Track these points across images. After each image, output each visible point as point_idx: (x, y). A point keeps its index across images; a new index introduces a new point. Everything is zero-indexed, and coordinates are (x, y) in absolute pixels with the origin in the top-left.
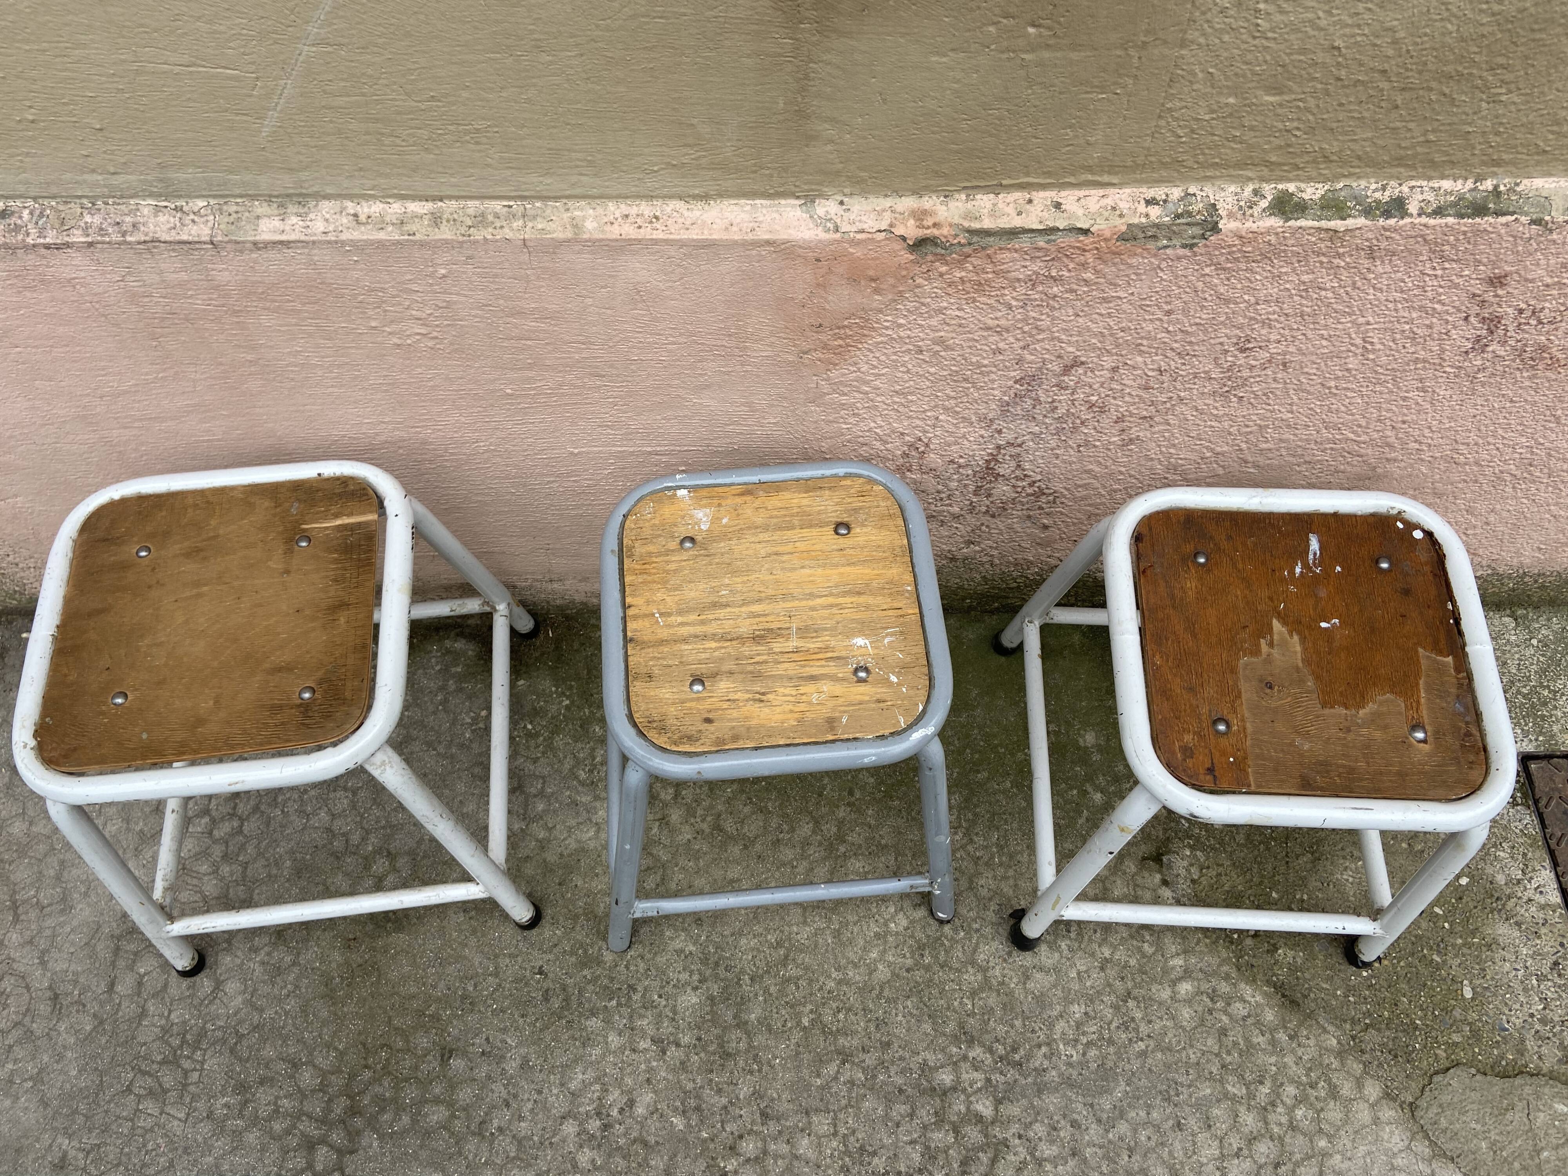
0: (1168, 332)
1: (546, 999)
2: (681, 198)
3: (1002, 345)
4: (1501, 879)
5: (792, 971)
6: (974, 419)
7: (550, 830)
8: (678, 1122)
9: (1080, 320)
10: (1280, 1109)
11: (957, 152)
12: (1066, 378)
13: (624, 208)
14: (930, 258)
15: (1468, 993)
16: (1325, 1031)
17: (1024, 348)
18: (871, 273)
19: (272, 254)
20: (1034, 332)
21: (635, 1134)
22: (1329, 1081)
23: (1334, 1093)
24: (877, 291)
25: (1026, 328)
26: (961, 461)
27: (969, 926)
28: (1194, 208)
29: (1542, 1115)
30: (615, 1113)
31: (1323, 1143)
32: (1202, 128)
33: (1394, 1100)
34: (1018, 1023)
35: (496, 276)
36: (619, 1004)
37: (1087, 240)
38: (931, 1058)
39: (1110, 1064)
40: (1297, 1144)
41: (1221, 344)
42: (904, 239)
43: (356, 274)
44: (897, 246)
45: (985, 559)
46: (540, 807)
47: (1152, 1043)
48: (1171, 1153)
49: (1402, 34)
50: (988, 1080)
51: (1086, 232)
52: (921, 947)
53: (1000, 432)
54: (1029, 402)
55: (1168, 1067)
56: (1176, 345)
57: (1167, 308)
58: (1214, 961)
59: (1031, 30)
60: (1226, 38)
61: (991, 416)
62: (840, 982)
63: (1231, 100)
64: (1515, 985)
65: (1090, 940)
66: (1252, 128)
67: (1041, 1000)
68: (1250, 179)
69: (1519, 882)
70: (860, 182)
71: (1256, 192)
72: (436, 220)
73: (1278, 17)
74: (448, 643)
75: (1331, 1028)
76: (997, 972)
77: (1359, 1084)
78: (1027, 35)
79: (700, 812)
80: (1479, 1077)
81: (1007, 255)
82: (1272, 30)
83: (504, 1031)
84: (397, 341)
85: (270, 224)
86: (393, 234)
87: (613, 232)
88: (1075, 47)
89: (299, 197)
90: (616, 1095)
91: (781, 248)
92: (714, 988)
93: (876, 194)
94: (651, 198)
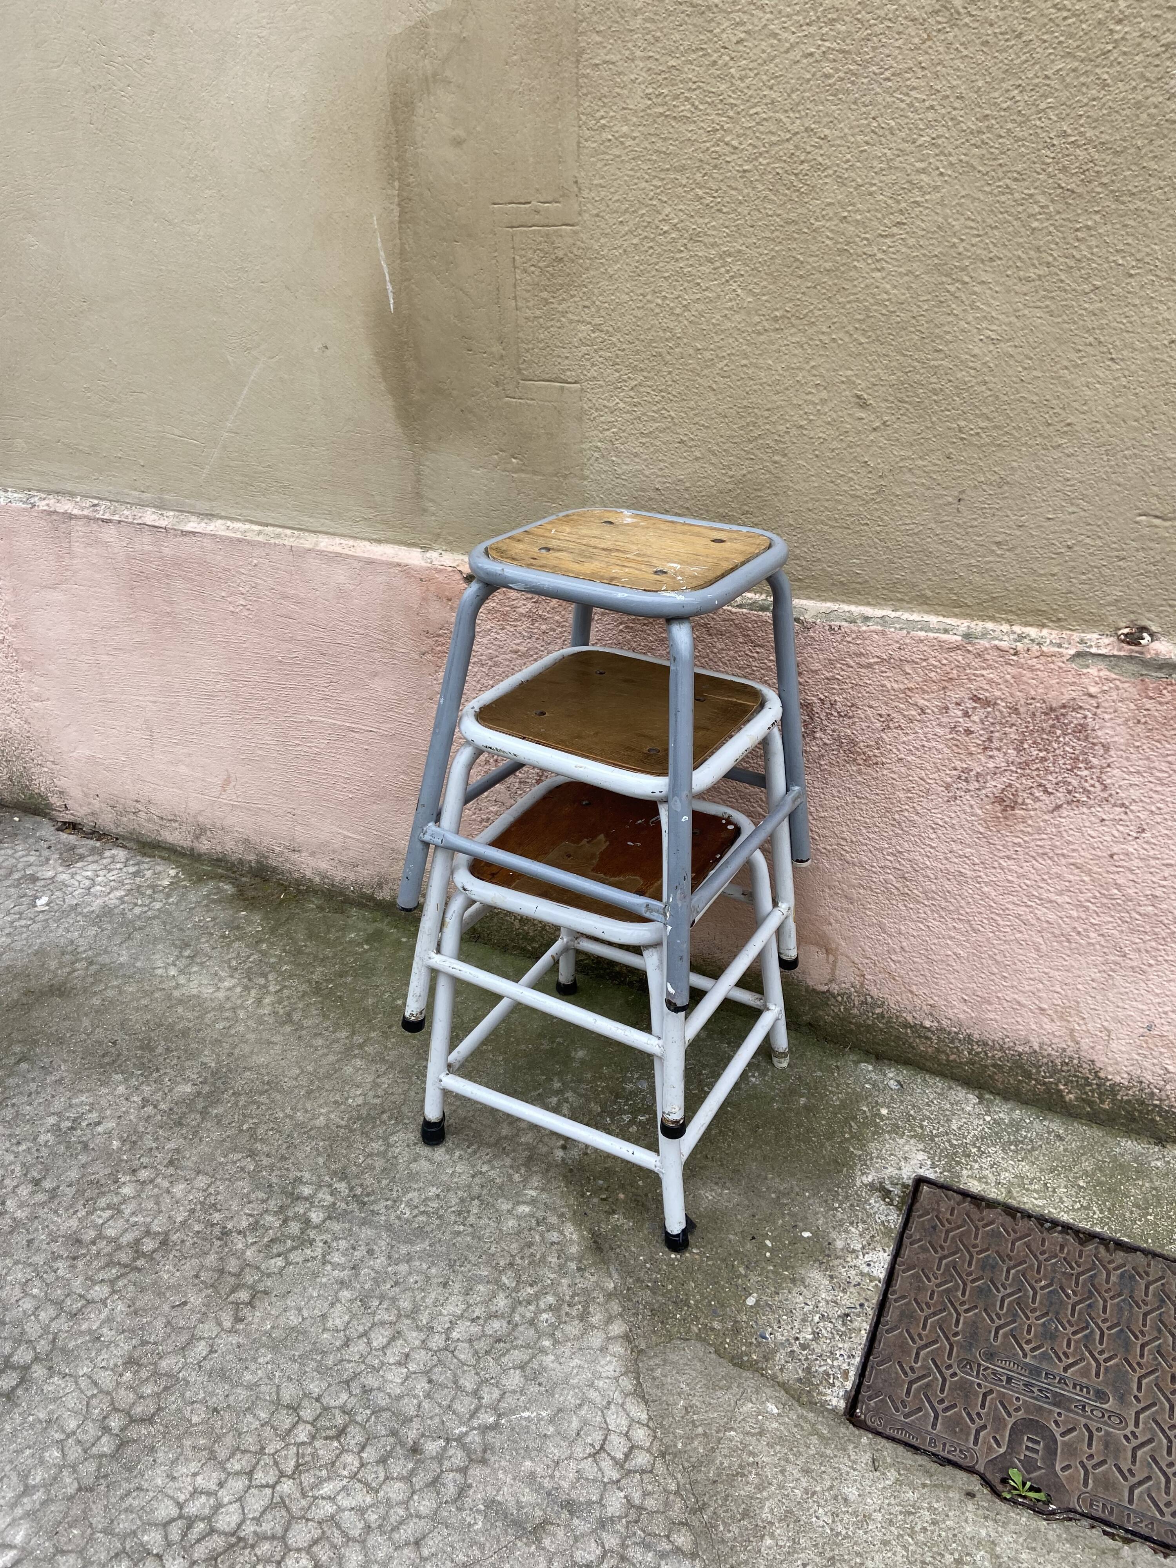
1: (103, 1056)
2: (369, 540)
4: (839, 1244)
5: (263, 1099)
7: (190, 981)
8: (116, 1144)
10: (532, 1308)
11: (492, 530)
13: (342, 541)
15: (751, 1301)
16: (610, 1276)
18: (447, 593)
19: (186, 539)
21: (84, 1139)
22: (586, 1308)
23: (583, 1317)
24: (452, 609)
27: (402, 1120)
29: (750, 1405)
30: (84, 1124)
31: (547, 1343)
33: (630, 1342)
34: (385, 1182)
35: (278, 569)
36: (142, 1075)
38: (307, 1176)
39: (428, 1229)
40: (526, 1334)
42: (461, 571)
43: (219, 558)
44: (458, 577)
46: (195, 969)
47: (470, 1230)
48: (423, 1298)
50: (334, 1204)
52: (359, 1118)
55: (469, 1247)
58: (559, 1202)
59: (514, 460)
62: (287, 1116)
64: (798, 1315)
65: (480, 1158)
67: (413, 1176)
69: (854, 1251)
70: (450, 543)
72: (260, 533)
74: (221, 884)
75: (616, 1276)
76: (397, 1151)
77: (610, 1320)
78: (512, 463)
79: (286, 1003)
80: (713, 1356)
82: (623, 474)
83: (65, 1061)
84: (232, 609)
85: (193, 525)
86: (239, 535)
87: (330, 549)
88: (535, 473)
89: (211, 516)
90: (94, 1116)
91: (404, 569)
92: (206, 1089)
93: (457, 552)
94: (355, 538)
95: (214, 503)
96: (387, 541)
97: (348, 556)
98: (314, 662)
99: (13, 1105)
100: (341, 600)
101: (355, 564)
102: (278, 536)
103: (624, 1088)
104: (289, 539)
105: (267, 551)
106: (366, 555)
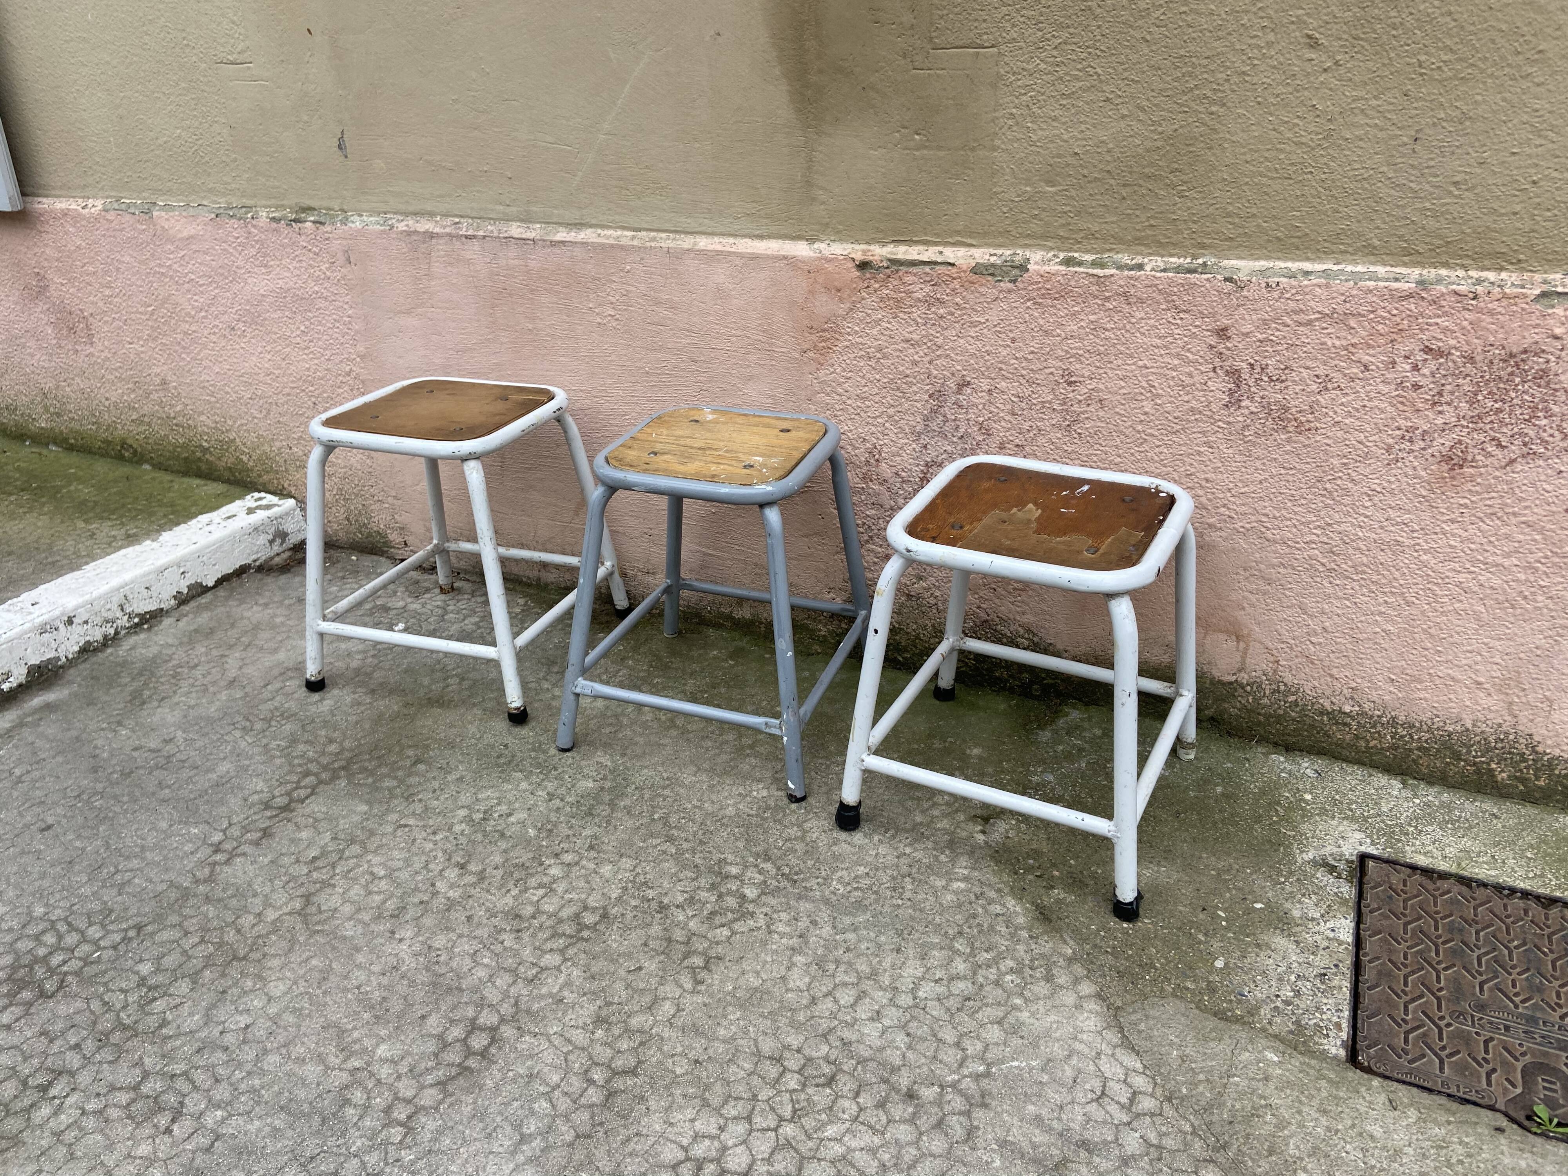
0: (1016, 358)
1: (498, 757)
2: (750, 237)
3: (916, 357)
4: (1296, 913)
5: (667, 792)
6: (907, 430)
8: (532, 832)
9: (961, 341)
10: (993, 970)
11: (887, 215)
12: (960, 397)
13: (721, 240)
14: (868, 275)
15: (1219, 964)
16: (1065, 942)
17: (930, 362)
18: (836, 284)
19: (556, 250)
20: (934, 348)
21: (499, 828)
22: (1049, 971)
23: (1049, 978)
24: (841, 300)
25: (929, 344)
26: (903, 474)
27: (812, 808)
28: (1017, 258)
29: (1247, 1054)
30: (496, 815)
31: (1018, 1001)
32: (1016, 207)
33: (1104, 1000)
34: (810, 863)
35: (652, 273)
36: (541, 772)
37: (954, 270)
38: (730, 858)
39: (867, 903)
40: (993, 993)
41: (1052, 373)
42: (853, 260)
43: (589, 267)
44: (850, 265)
45: (932, 601)
47: (909, 903)
48: (880, 962)
49: (1111, 146)
50: (765, 882)
51: (953, 265)
53: (925, 447)
54: (941, 418)
55: (912, 918)
56: (1024, 372)
57: (1012, 335)
58: (994, 879)
59: (916, 137)
60: (1015, 145)
61: (918, 429)
62: (696, 807)
63: (1028, 189)
64: (1272, 974)
65: (900, 841)
66: (1044, 210)
67: (836, 858)
68: (1052, 249)
69: (1313, 919)
70: (838, 232)
71: (1054, 256)
72: (633, 238)
73: (1040, 133)
75: (1072, 943)
76: (814, 836)
77: (1077, 981)
78: (914, 140)
80: (1197, 1012)
81: (909, 279)
82: (1038, 141)
83: (461, 762)
84: (599, 320)
85: (562, 235)
86: (611, 241)
87: (711, 247)
88: (939, 148)
89: (579, 225)
90: (504, 808)
91: (790, 261)
93: (847, 241)
94: (735, 236)
95: (585, 212)
96: (770, 236)
97: (730, 253)
98: (684, 370)
99: (420, 800)
100: (719, 302)
101: (738, 261)
102: (654, 239)
104: (666, 241)
105: (643, 255)
106: (749, 251)
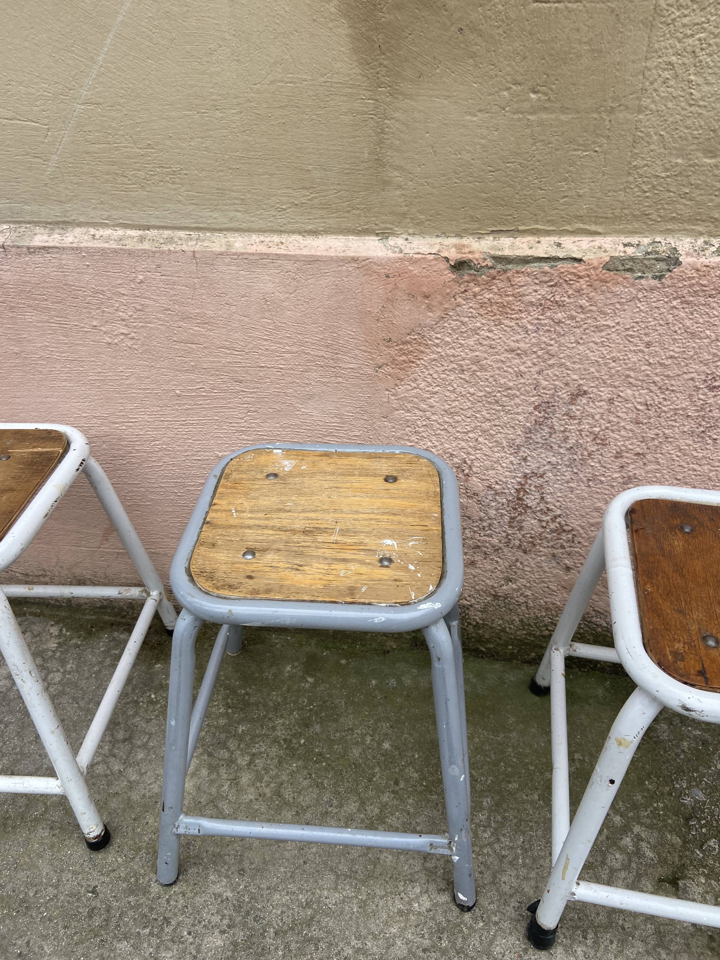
0: (650, 364)
2: (300, 233)
3: (522, 368)
6: (505, 444)
9: (581, 348)
11: (486, 200)
12: (573, 407)
13: (262, 238)
14: (466, 278)
17: (539, 373)
18: (424, 289)
19: (37, 258)
20: (546, 356)
24: (429, 308)
25: (540, 353)
26: (497, 487)
27: (489, 917)
28: (660, 249)
32: (660, 184)
35: (174, 283)
36: (151, 934)
37: (581, 267)
41: (692, 379)
42: (447, 259)
43: (87, 277)
44: (443, 265)
45: (522, 599)
51: (579, 260)
52: (441, 931)
53: (525, 459)
54: (547, 430)
56: (657, 379)
57: (647, 339)
59: (533, 96)
60: (670, 105)
61: (518, 442)
62: (358, 951)
63: (680, 161)
66: (697, 187)
68: (701, 234)
70: (420, 223)
71: (706, 243)
72: (142, 239)
73: (706, 88)
74: (116, 634)
78: (529, 100)
81: (521, 279)
82: (702, 99)
84: (108, 340)
85: (41, 238)
86: (113, 245)
87: (252, 249)
88: (564, 110)
91: (361, 263)
92: (240, 935)
93: (430, 234)
94: (280, 232)
95: (67, 206)
96: (327, 231)
97: (279, 256)
98: (225, 391)
100: (267, 314)
101: (289, 266)
102: (170, 240)
103: (683, 805)
104: (188, 242)
105: (158, 262)
106: (305, 252)
